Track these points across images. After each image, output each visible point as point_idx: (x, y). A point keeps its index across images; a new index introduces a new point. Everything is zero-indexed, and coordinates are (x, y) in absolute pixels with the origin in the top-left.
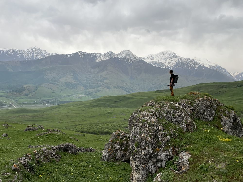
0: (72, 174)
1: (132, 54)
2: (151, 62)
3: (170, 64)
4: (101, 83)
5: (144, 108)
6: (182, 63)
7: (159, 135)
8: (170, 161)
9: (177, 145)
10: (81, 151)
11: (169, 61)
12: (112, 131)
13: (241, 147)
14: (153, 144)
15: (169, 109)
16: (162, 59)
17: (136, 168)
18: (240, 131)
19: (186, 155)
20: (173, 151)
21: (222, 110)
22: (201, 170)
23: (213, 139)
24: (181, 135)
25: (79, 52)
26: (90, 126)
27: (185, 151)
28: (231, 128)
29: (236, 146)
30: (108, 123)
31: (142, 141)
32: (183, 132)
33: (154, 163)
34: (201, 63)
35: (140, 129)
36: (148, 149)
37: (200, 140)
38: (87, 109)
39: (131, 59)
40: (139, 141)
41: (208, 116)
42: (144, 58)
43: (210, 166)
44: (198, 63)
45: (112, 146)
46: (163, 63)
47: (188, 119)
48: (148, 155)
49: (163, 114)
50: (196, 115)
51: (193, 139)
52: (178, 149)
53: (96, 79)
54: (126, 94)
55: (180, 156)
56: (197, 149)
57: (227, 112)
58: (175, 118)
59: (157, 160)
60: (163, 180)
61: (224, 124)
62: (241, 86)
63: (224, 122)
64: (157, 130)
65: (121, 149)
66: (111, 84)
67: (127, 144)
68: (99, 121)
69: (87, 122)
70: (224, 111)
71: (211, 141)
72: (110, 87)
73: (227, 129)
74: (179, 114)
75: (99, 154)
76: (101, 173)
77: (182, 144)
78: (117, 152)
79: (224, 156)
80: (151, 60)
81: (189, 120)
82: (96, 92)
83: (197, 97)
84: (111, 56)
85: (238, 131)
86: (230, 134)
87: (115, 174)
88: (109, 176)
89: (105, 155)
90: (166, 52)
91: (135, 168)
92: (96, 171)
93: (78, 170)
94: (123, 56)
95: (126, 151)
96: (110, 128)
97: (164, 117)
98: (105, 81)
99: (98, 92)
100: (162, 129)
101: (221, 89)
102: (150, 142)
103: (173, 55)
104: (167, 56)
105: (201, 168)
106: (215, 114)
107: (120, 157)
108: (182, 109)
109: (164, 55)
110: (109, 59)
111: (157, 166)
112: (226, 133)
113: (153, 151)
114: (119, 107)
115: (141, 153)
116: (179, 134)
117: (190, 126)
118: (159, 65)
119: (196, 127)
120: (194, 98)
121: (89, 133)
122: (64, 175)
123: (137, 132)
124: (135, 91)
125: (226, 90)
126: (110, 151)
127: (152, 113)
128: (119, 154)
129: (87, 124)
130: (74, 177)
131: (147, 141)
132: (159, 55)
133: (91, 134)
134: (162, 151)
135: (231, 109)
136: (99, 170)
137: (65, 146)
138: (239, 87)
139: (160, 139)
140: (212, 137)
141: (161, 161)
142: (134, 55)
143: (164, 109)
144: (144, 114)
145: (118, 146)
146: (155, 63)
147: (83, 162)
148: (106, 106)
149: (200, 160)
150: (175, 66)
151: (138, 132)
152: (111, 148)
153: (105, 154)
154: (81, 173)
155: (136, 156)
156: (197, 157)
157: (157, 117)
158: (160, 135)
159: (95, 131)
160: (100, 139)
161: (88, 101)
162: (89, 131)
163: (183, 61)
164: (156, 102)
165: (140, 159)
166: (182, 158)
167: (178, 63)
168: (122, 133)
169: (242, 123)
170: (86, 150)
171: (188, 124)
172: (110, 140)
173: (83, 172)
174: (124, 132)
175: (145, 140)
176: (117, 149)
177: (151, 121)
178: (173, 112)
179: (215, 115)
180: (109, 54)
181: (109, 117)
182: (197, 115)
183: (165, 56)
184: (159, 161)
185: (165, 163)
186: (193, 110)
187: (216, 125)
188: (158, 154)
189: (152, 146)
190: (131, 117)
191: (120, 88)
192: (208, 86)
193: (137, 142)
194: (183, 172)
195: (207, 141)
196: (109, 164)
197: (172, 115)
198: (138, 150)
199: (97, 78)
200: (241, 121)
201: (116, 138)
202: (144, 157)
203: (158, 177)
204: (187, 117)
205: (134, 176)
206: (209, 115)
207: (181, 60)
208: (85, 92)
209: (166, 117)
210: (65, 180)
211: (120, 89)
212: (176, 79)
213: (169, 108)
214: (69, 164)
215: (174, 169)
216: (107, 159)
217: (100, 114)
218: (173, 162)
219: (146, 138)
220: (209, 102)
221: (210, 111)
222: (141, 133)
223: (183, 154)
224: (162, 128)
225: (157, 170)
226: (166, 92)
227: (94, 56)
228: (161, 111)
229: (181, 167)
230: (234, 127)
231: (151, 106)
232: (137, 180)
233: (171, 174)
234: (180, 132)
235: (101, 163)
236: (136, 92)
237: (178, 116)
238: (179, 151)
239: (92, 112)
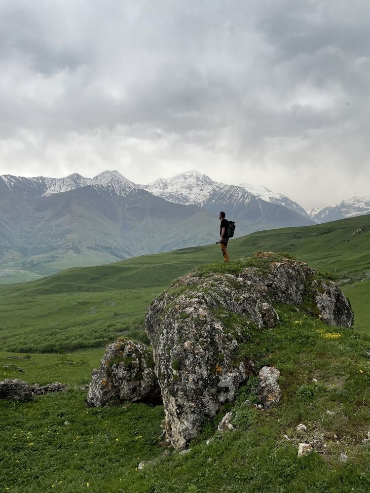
0: (33, 444)
1: (123, 177)
2: (162, 194)
3: (198, 198)
4: (59, 241)
5: (178, 289)
6: (221, 195)
7: (217, 340)
8: (243, 388)
9: (251, 356)
10: (36, 393)
11: (196, 190)
12: (90, 341)
13: (361, 346)
14: (208, 358)
15: (227, 289)
16: (182, 187)
17: (178, 410)
18: (347, 317)
19: (272, 372)
20: (246, 367)
21: (316, 282)
22: (303, 396)
23: (312, 337)
24: (257, 336)
25: (5, 176)
26: (40, 336)
27: (268, 366)
28: (334, 314)
29: (352, 346)
30: (80, 324)
31: (186, 356)
32: (258, 330)
33: (213, 395)
34: (254, 193)
35: (179, 332)
36: (200, 371)
37: (290, 340)
38: (30, 299)
39: (120, 188)
40: (180, 357)
41: (294, 294)
42: (147, 186)
43: (316, 386)
44: (250, 194)
45: (109, 374)
46: (186, 196)
47: (264, 304)
48: (201, 382)
49: (219, 299)
50: (274, 294)
51: (277, 341)
52: (255, 362)
53: (46, 233)
54: (115, 261)
55: (261, 376)
56: (289, 359)
57: (324, 285)
58: (240, 304)
59: (219, 390)
60: (238, 426)
61: (322, 306)
62: (325, 233)
63: (322, 303)
64: (212, 332)
65: (129, 377)
66: (81, 243)
67: (140, 365)
68: (60, 323)
69: (31, 328)
70: (320, 283)
71: (310, 340)
72: (80, 248)
73: (329, 316)
74: (247, 295)
75: (78, 393)
76: (94, 433)
77: (260, 352)
78: (120, 385)
79: (337, 366)
80: (162, 190)
81: (266, 305)
82: (49, 261)
83: (272, 262)
84: (77, 183)
85: (344, 317)
86: (333, 323)
87: (123, 432)
88: (113, 435)
89: (95, 395)
90: (189, 174)
91: (177, 412)
92: (83, 431)
93: (42, 434)
94: (104, 182)
95: (139, 381)
96: (85, 336)
97: (220, 304)
98: (68, 237)
99: (53, 261)
100: (221, 328)
101: (293, 241)
102: (203, 357)
103: (202, 178)
104: (192, 181)
105: (302, 392)
106: (305, 290)
107: (128, 393)
108: (250, 286)
109: (186, 179)
110: (73, 189)
111: (219, 401)
112: (327, 322)
113: (208, 372)
114: (103, 290)
115: (187, 379)
116: (251, 334)
117: (269, 316)
118: (178, 198)
119: (278, 318)
120: (267, 264)
121: (38, 352)
122: (13, 449)
123: (172, 340)
124: (133, 254)
125: (301, 241)
126: (107, 384)
127: (198, 299)
128: (125, 389)
129: (32, 333)
130: (37, 450)
131: (197, 354)
132: (178, 180)
133: (44, 352)
134: (227, 370)
135: (330, 278)
136: (89, 427)
137: (4, 385)
138: (322, 234)
139: (220, 347)
140: (310, 334)
141: (226, 390)
142: (126, 180)
143: (219, 288)
144: (182, 301)
145: (121, 372)
146: (171, 196)
147: (49, 415)
148: (73, 291)
149: (297, 379)
150: (209, 200)
151: (176, 338)
152: (108, 378)
153: (94, 392)
154: (50, 439)
155: (176, 387)
156: (291, 373)
157: (208, 306)
158: (219, 341)
159: (53, 346)
160: (68, 361)
161: (30, 282)
162: (38, 346)
163: (222, 191)
164: (200, 276)
165: (186, 392)
166: (266, 379)
167: (214, 195)
168: (127, 344)
169: (349, 303)
170: (46, 390)
171: (265, 314)
172: (103, 362)
173: (54, 437)
174: (132, 342)
175: (193, 353)
176: (120, 379)
177: (198, 315)
178: (236, 293)
179: (305, 292)
180: (73, 180)
181: (81, 313)
182: (276, 294)
183: (188, 180)
184: (222, 390)
185: (233, 393)
186: (268, 286)
187: (309, 310)
188: (220, 377)
189: (206, 363)
190: (152, 310)
191: (101, 249)
192: (270, 236)
193: (176, 360)
194: (271, 404)
195: (303, 342)
196: (106, 412)
197: (235, 300)
198: (180, 376)
199: (50, 231)
200: (348, 300)
201: (116, 355)
202: (194, 388)
203: (226, 422)
204: (261, 301)
205: (175, 427)
206: (296, 292)
207: (218, 190)
208: (23, 262)
209: (224, 305)
210: (19, 460)
211: (101, 251)
212: (230, 228)
213: (226, 286)
214: (18, 424)
215: (254, 401)
216: (101, 401)
217: (61, 309)
218: (248, 389)
219: (193, 349)
220: (293, 269)
221: (296, 286)
222: (182, 340)
223: (265, 371)
224: (222, 326)
225: (219, 409)
226: (194, 252)
227: (38, 184)
228: (214, 294)
229: (267, 396)
230: (337, 311)
231: (193, 286)
232: (182, 433)
233: (250, 413)
234: (254, 329)
235: (89, 412)
236: (136, 255)
237: (246, 299)
238: (256, 366)
239: (42, 305)
